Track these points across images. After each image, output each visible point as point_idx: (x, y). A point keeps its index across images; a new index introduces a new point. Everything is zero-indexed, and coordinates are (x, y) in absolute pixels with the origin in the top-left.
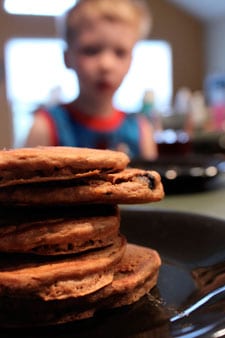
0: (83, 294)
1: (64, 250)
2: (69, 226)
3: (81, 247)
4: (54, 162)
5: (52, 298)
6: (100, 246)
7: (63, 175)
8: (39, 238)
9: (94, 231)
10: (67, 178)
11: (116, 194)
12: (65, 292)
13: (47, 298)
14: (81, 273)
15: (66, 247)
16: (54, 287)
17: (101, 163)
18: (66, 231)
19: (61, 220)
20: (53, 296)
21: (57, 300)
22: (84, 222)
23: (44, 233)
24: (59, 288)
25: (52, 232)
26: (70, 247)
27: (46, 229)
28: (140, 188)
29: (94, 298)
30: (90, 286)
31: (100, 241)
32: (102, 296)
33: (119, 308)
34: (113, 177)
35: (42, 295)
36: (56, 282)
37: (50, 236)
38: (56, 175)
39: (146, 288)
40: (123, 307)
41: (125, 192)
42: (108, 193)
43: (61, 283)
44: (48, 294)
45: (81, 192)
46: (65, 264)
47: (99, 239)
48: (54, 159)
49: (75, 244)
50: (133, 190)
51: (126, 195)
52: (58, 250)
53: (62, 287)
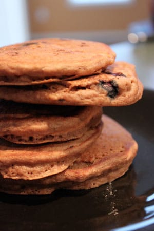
0: (31, 179)
1: (26, 141)
2: (29, 123)
3: (41, 139)
4: (12, 71)
5: (8, 177)
6: (59, 140)
7: (21, 81)
8: (5, 130)
9: (49, 130)
10: (27, 84)
11: (69, 101)
12: (18, 175)
13: (5, 176)
14: (32, 161)
15: (27, 139)
16: (11, 169)
17: (58, 72)
18: (25, 126)
19: (27, 115)
20: (9, 175)
21: (12, 179)
22: (42, 121)
23: (10, 126)
24: (14, 170)
25: (15, 126)
26: (31, 139)
27: (11, 123)
28: (96, 96)
29: (48, 181)
30: (40, 173)
31: (60, 136)
32: (54, 181)
33: (76, 191)
34: (70, 84)
35: (3, 173)
36: (13, 165)
37: (14, 129)
38: (17, 81)
39: (109, 178)
40: (80, 190)
41: (78, 99)
42: (60, 100)
43: (17, 167)
44: (6, 173)
45: (38, 97)
46: (24, 152)
47: (58, 134)
48: (13, 69)
49: (35, 137)
50: (88, 98)
51: (78, 102)
52: (20, 140)
53: (17, 170)
